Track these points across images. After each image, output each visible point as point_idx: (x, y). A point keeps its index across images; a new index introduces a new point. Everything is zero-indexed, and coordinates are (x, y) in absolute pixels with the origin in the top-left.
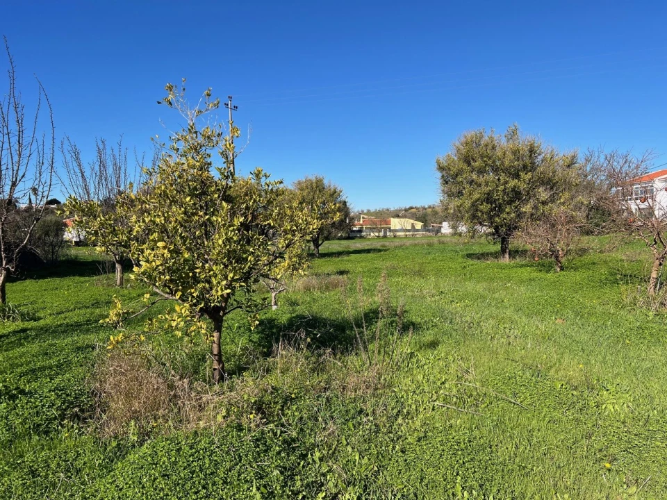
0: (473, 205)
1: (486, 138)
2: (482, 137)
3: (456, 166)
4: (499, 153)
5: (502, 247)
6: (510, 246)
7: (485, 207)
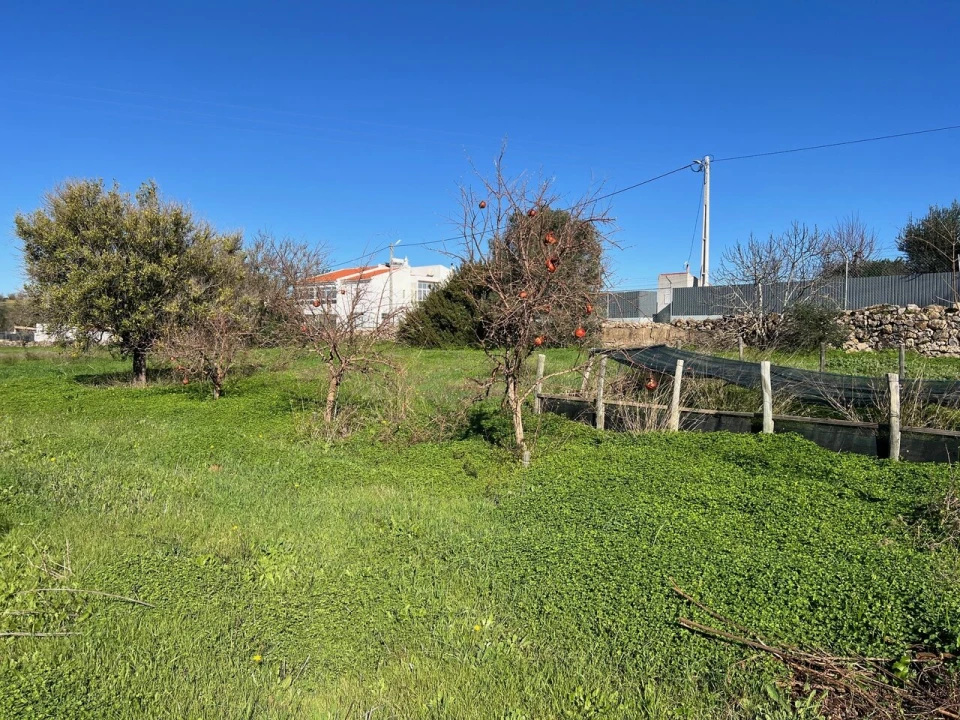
0: (85, 298)
1: (107, 195)
2: (97, 193)
3: (54, 233)
4: (127, 221)
5: (134, 365)
6: (147, 362)
7: (105, 302)
